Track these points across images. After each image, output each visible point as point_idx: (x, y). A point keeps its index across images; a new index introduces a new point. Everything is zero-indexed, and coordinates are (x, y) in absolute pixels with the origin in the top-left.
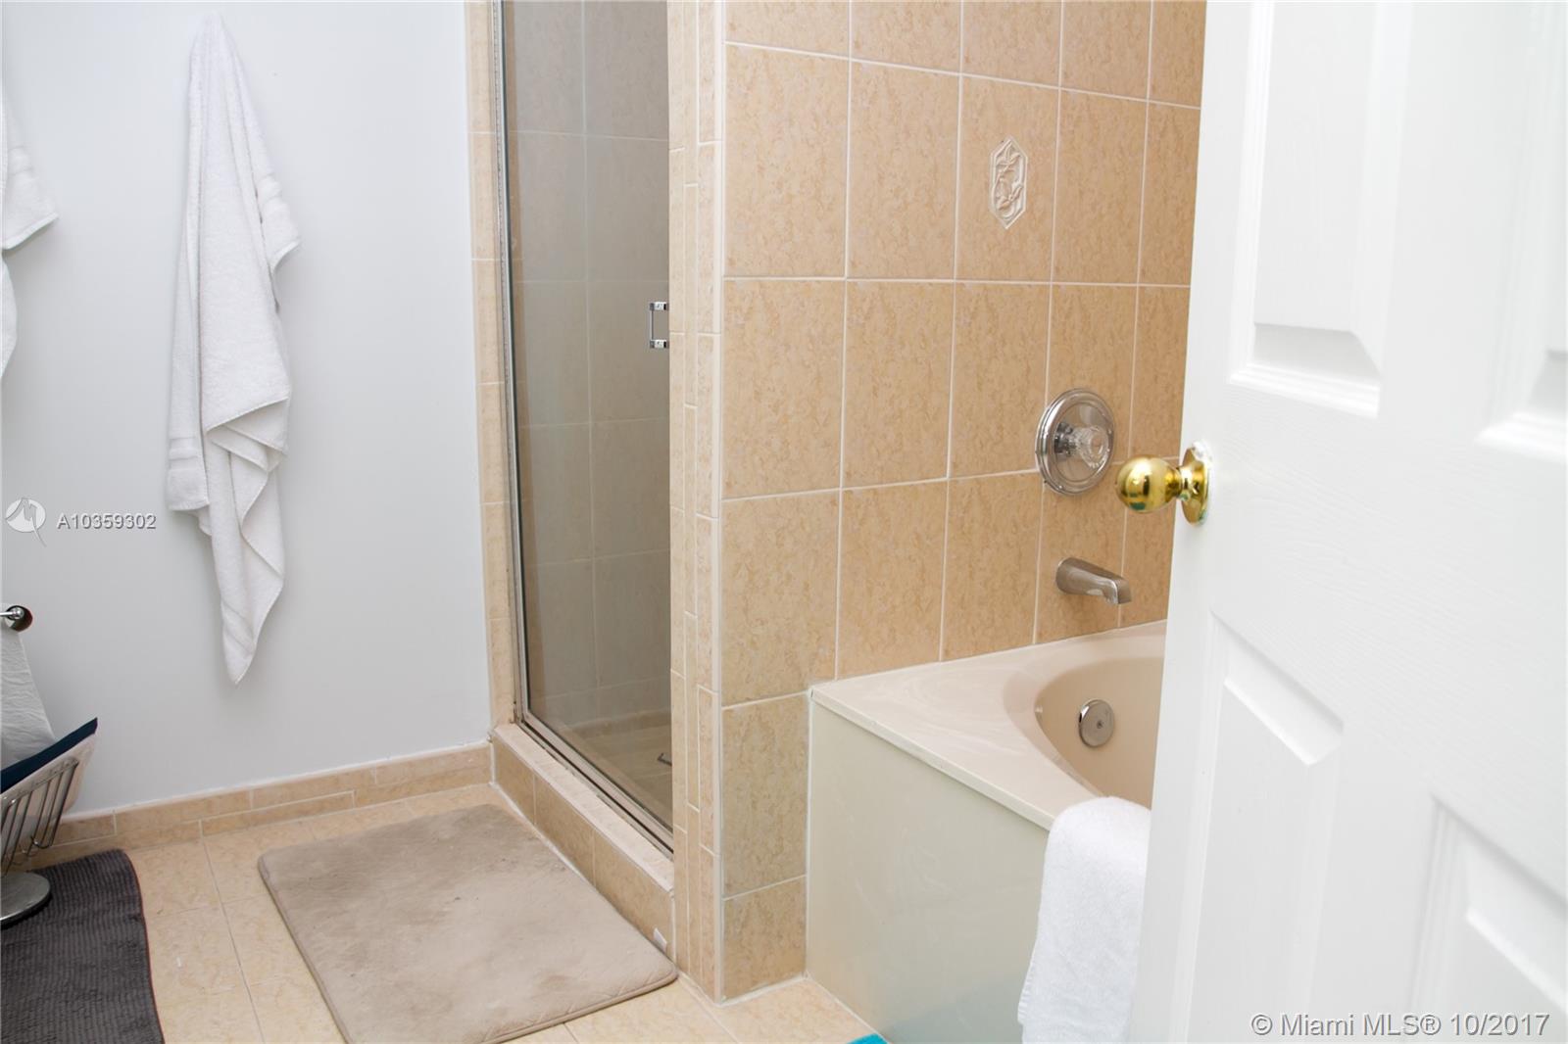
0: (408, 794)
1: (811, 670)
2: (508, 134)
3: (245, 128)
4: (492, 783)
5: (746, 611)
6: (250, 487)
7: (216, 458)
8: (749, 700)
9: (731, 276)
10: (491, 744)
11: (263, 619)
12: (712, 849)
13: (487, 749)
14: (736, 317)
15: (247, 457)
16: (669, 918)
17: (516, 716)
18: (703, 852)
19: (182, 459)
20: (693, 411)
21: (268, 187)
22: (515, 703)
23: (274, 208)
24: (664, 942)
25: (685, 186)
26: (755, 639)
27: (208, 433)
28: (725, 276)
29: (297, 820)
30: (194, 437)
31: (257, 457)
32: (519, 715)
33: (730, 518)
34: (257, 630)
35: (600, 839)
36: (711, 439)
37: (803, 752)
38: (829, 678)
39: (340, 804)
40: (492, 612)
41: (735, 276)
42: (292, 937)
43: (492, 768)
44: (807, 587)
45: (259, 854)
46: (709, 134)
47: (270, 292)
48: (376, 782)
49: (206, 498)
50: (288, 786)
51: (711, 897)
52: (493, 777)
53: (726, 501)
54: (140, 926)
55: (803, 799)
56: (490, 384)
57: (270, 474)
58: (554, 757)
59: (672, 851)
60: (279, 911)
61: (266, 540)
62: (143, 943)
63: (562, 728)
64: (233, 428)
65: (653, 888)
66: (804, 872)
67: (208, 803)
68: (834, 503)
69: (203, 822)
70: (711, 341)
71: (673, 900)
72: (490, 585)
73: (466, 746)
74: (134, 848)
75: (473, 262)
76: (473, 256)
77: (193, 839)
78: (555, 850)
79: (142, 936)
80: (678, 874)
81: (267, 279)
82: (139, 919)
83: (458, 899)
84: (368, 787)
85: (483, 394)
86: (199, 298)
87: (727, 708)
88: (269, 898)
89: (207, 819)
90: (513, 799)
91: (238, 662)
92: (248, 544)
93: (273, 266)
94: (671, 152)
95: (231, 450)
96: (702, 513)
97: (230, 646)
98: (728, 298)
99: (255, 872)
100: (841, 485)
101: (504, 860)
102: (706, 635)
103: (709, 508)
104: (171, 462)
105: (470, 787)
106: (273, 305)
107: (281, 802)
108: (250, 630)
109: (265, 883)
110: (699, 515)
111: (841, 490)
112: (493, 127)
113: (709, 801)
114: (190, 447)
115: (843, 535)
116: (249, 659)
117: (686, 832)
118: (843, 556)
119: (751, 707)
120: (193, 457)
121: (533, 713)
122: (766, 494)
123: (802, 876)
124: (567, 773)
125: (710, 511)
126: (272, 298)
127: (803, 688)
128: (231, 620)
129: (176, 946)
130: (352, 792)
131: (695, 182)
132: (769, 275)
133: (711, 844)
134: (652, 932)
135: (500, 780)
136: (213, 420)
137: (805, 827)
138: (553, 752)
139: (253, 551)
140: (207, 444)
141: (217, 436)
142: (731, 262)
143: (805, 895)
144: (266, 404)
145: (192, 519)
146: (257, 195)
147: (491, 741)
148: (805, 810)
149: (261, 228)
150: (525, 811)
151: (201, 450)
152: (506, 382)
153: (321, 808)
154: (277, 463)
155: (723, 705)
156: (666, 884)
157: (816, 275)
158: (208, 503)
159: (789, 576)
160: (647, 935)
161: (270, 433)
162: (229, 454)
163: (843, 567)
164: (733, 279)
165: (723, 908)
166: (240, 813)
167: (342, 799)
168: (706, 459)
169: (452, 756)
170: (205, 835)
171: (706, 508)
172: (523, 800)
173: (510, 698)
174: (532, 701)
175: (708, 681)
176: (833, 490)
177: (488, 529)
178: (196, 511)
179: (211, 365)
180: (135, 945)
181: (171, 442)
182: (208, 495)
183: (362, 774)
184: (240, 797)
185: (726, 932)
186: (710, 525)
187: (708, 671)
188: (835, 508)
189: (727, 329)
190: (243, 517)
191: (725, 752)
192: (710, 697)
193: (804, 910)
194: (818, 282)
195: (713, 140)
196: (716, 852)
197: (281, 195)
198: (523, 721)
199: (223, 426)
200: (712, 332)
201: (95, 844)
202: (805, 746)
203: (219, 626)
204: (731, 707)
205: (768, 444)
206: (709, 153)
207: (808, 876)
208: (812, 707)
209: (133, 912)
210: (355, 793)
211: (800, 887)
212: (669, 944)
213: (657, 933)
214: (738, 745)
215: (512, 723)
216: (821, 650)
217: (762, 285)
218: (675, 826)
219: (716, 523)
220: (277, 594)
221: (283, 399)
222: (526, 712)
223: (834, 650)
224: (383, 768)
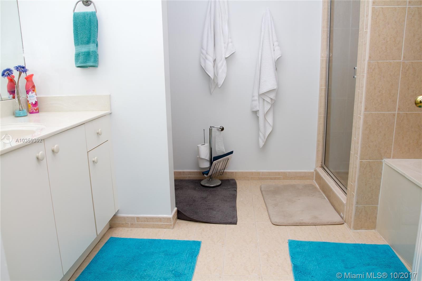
0: (294, 179)
1: (384, 155)
2: (331, 29)
3: (272, 31)
4: (314, 181)
5: (368, 138)
6: (267, 107)
7: (261, 101)
8: (367, 159)
9: (369, 61)
10: (315, 172)
11: (267, 135)
12: (354, 193)
13: (313, 173)
14: (371, 70)
15: (267, 100)
16: (344, 210)
17: (321, 166)
18: (353, 194)
19: (255, 100)
20: (359, 92)
21: (276, 44)
22: (322, 163)
23: (277, 48)
24: (342, 216)
25: (362, 40)
26: (370, 145)
27: (260, 95)
28: (368, 61)
29: (270, 180)
30: (257, 96)
31: (269, 100)
32: (322, 166)
33: (366, 116)
34: (266, 138)
35: (333, 193)
36: (362, 98)
37: (380, 175)
38: (389, 158)
39: (279, 179)
40: (318, 141)
41: (371, 61)
42: (264, 199)
43: (314, 177)
44: (385, 135)
45: (260, 185)
46: (367, 28)
47: (275, 66)
48: (288, 175)
49: (258, 108)
50: (269, 173)
51: (353, 205)
52: (314, 179)
53: (365, 112)
54: (236, 192)
55: (380, 186)
56: (323, 87)
57: (272, 104)
58: (328, 175)
59: (346, 194)
60: (262, 195)
61: (270, 119)
62: (236, 195)
63: (332, 171)
64: (265, 94)
65: (342, 203)
66: (378, 204)
67: (252, 173)
68: (394, 115)
69: (251, 177)
70: (364, 75)
71: (345, 206)
72: (318, 134)
73: (308, 171)
74: (237, 179)
75: (321, 59)
76: (321, 58)
77: (248, 180)
78: (324, 196)
79: (236, 194)
80: (347, 199)
81: (274, 63)
82: (236, 191)
83: (299, 199)
84: (286, 176)
85: (321, 90)
86: (260, 67)
87: (361, 160)
88: (261, 192)
89: (252, 177)
90: (318, 184)
91: (261, 143)
92: (266, 119)
93: (276, 60)
94: (359, 32)
95: (264, 99)
96: (359, 115)
97: (260, 140)
98: (369, 65)
99: (259, 188)
100: (397, 111)
101: (312, 195)
102: (358, 143)
103: (361, 114)
104: (253, 101)
105: (309, 180)
106: (275, 69)
107: (267, 176)
108: (264, 137)
109: (261, 190)
110: (359, 116)
111: (396, 112)
112: (327, 28)
113: (355, 182)
114: (256, 98)
115: (396, 124)
116: (264, 144)
117: (349, 189)
118: (396, 129)
119: (367, 161)
120: (257, 100)
121: (325, 165)
122: (375, 111)
123: (377, 205)
124: (330, 179)
125: (361, 115)
126: (275, 67)
127: (382, 159)
128: (261, 134)
129: (242, 197)
130: (282, 176)
131: (363, 39)
132: (380, 60)
133: (354, 192)
134: (340, 213)
135: (316, 180)
136: (261, 92)
137: (379, 193)
138: (328, 174)
139: (267, 121)
140: (260, 97)
141: (262, 95)
142: (370, 57)
143: (377, 210)
144: (272, 89)
145: (255, 113)
146: (273, 45)
147: (315, 171)
148: (379, 189)
149: (274, 52)
150: (319, 187)
151: (258, 98)
152: (326, 87)
153: (275, 179)
154: (273, 102)
155: (360, 160)
156: (345, 202)
157: (393, 60)
158: (259, 109)
159: (380, 132)
160: (339, 214)
161: (272, 96)
162: (264, 100)
163: (395, 131)
164: (370, 61)
165: (355, 208)
166: (258, 176)
167: (280, 177)
168: (361, 103)
169: (305, 173)
170: (251, 180)
171: (360, 114)
172: (319, 184)
173: (320, 161)
174: (325, 163)
175: (357, 154)
176: (394, 112)
177: (319, 121)
178: (256, 111)
179: (262, 81)
180: (234, 195)
181: (253, 96)
182: (259, 108)
183: (284, 173)
184: (259, 173)
185: (355, 214)
186: (361, 117)
187: (358, 151)
188: (394, 117)
189: (368, 73)
190: (266, 113)
191: (359, 171)
192: (357, 157)
193: (377, 214)
194: (394, 62)
195: (367, 29)
196: (355, 194)
197: (278, 45)
198: (323, 167)
199: (263, 93)
200: (364, 74)
201: (230, 177)
202: (381, 174)
203: (259, 135)
204: (362, 160)
205: (377, 100)
206: (366, 32)
207: (379, 205)
208: (384, 164)
209: (235, 190)
210: (283, 177)
211: (376, 208)
212: (343, 216)
213: (341, 214)
214: (363, 170)
215: (320, 167)
216: (388, 151)
217: (378, 63)
218: (348, 188)
219: (362, 117)
220: (271, 131)
221: (275, 88)
222: (324, 165)
223: (391, 151)
224: (289, 172)
